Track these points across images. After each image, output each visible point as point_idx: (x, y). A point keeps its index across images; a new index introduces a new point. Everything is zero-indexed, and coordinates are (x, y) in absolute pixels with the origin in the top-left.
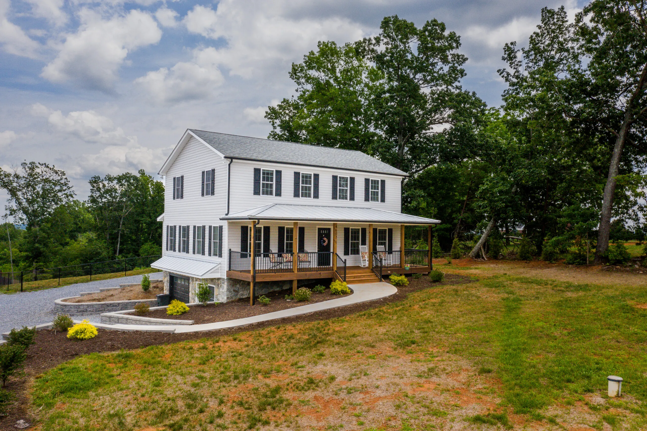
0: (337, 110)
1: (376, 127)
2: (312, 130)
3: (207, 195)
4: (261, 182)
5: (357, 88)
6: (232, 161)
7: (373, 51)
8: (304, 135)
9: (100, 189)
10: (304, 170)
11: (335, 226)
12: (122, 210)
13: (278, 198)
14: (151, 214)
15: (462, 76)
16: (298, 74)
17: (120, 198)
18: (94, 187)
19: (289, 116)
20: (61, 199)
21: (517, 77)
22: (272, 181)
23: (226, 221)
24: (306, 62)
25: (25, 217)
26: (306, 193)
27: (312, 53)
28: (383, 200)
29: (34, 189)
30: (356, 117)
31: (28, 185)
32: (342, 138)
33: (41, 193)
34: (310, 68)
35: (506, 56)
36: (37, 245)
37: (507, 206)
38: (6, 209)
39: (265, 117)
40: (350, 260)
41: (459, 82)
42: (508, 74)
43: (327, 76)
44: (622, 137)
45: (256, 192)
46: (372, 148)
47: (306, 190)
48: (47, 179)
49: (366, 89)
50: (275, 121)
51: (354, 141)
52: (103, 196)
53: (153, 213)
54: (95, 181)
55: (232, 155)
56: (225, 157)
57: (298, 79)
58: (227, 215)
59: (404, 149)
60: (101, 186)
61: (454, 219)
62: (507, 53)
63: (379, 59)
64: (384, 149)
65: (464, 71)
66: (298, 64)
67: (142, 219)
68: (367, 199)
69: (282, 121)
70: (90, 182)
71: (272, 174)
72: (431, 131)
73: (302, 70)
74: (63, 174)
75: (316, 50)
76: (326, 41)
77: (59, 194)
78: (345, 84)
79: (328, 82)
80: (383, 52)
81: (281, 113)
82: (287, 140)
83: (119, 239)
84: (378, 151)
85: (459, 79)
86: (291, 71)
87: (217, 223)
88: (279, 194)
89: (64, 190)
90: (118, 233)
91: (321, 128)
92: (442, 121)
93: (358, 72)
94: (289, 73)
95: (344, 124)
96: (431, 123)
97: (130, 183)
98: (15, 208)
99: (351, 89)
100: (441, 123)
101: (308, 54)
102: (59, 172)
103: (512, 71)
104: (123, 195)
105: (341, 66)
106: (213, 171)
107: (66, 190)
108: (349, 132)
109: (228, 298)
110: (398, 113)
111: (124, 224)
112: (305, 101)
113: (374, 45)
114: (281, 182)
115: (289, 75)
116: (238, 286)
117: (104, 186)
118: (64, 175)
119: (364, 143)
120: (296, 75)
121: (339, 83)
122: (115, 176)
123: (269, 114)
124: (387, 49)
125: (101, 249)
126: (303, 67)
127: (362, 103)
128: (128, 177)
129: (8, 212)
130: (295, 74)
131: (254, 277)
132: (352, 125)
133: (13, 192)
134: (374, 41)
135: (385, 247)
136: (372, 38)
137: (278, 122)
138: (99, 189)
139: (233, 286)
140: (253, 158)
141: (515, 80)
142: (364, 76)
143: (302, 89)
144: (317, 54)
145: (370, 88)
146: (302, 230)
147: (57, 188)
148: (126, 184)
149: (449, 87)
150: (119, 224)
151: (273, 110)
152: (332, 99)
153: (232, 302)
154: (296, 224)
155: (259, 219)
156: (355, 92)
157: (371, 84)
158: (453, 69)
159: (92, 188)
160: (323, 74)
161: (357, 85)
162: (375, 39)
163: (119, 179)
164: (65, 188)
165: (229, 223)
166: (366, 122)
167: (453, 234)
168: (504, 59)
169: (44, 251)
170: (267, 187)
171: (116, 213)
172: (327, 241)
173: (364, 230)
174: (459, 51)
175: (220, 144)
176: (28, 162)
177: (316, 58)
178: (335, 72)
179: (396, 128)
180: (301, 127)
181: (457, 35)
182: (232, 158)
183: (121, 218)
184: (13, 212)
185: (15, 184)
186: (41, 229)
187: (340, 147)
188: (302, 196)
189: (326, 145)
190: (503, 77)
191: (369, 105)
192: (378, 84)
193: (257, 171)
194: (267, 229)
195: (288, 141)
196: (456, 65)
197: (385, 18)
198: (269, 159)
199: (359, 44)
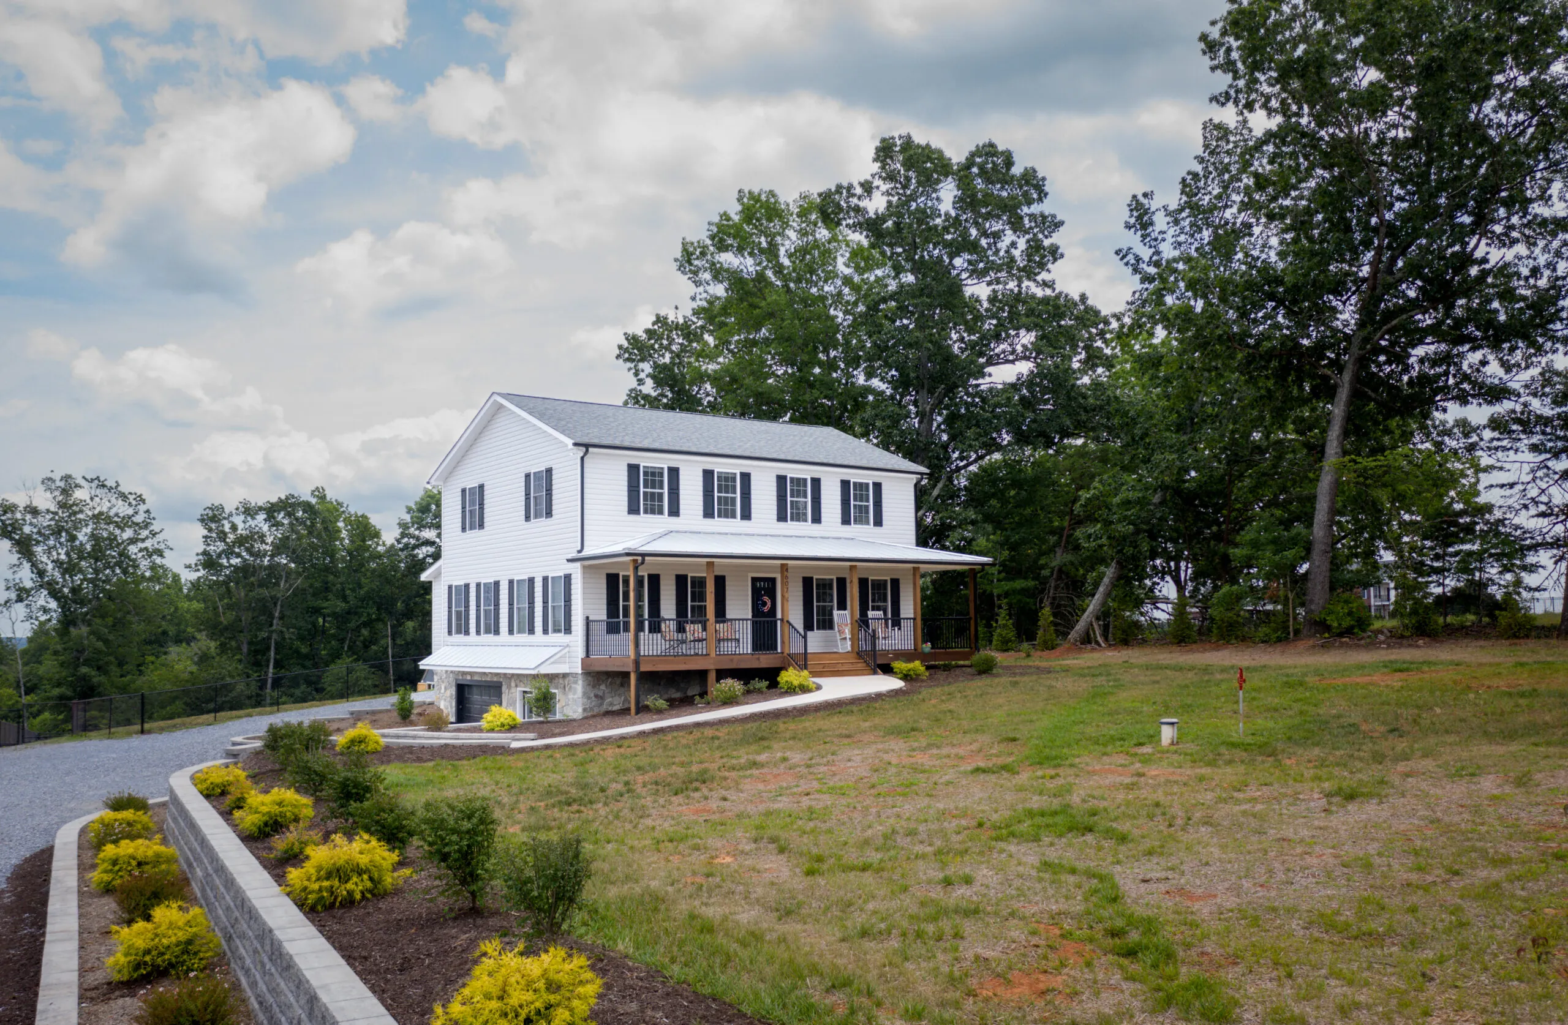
0: (784, 339)
1: (869, 375)
2: (727, 383)
3: (536, 517)
4: (642, 490)
5: (826, 288)
6: (587, 451)
7: (857, 210)
8: (708, 395)
9: (225, 534)
10: (721, 466)
11: (784, 568)
12: (277, 584)
13: (674, 519)
14: (348, 592)
15: (1055, 260)
16: (696, 262)
17: (272, 556)
18: (210, 530)
19: (672, 352)
20: (134, 560)
21: (1157, 264)
22: (662, 487)
23: (578, 565)
24: (712, 238)
25: (53, 604)
26: (726, 510)
27: (725, 216)
28: (878, 522)
29: (73, 538)
30: (826, 351)
31: (57, 532)
32: (795, 400)
33: (88, 547)
34: (722, 247)
35: (1132, 221)
36: (84, 670)
37: (1137, 532)
38: (8, 589)
39: (618, 357)
40: (816, 641)
41: (1049, 271)
42: (1138, 259)
43: (759, 264)
44: (1347, 385)
45: (633, 509)
46: (862, 420)
47: (726, 504)
48: (101, 513)
49: (846, 290)
50: (641, 365)
51: (822, 405)
52: (232, 553)
53: (353, 590)
54: (212, 518)
55: (586, 440)
56: (575, 444)
57: (696, 273)
58: (579, 552)
59: (932, 420)
60: (227, 527)
61: (1043, 567)
62: (1135, 214)
63: (873, 226)
64: (888, 422)
65: (1057, 248)
66: (695, 240)
67: (326, 604)
68: (846, 521)
69: (656, 366)
70: (202, 520)
71: (661, 474)
72: (987, 379)
73: (703, 254)
74: (141, 500)
75: (734, 211)
76: (756, 191)
77: (133, 549)
78: (798, 280)
79: (761, 277)
80: (881, 210)
81: (652, 347)
82: (670, 407)
83: (272, 654)
84: (873, 425)
85: (1050, 266)
86: (679, 255)
87: (559, 569)
88: (675, 512)
89: (143, 540)
90: (269, 638)
91: (748, 381)
92: (1011, 358)
93: (827, 255)
94: (676, 260)
95: (799, 370)
96: (990, 362)
97: (297, 519)
98: (28, 584)
99: (814, 290)
100: (1012, 362)
101: (717, 219)
102: (131, 497)
103: (1145, 253)
104: (280, 547)
105: (790, 241)
106: (549, 471)
107: (147, 538)
108: (811, 386)
109: (585, 710)
110: (916, 343)
111: (281, 618)
112: (711, 319)
113: (859, 198)
114: (678, 489)
115: (675, 265)
116: (603, 687)
117: (234, 528)
118: (144, 501)
119: (846, 410)
120: (691, 264)
121: (786, 279)
122: (260, 504)
123: (626, 350)
124: (889, 203)
125: (233, 677)
126: (706, 247)
127: (839, 320)
128: (292, 505)
129: (13, 596)
130: (690, 262)
131: (637, 663)
132: (817, 370)
133: (24, 547)
134: (859, 191)
135: (885, 613)
136: (856, 184)
137: (646, 367)
138: (223, 537)
139: (594, 687)
140: (626, 444)
141: (1152, 270)
142: (840, 261)
143: (704, 295)
144: (736, 218)
145: (856, 288)
146: (720, 581)
147: (128, 533)
148: (286, 522)
149: (1026, 283)
150: (271, 616)
151: (633, 340)
152: (772, 315)
153: (594, 716)
154: (710, 565)
155: (643, 555)
156: (823, 298)
157: (857, 279)
158: (1035, 247)
159: (205, 532)
160: (750, 261)
161: (826, 281)
162: (862, 185)
163: (271, 511)
164: (145, 533)
165: (584, 567)
166: (847, 365)
167: (1041, 601)
168: (1128, 227)
169: (100, 684)
170: (653, 500)
171: (265, 592)
172: (769, 604)
173: (842, 582)
174: (1045, 207)
175: (560, 420)
176: (57, 476)
177: (735, 224)
178: (777, 256)
179: (912, 375)
180: (701, 377)
181: (1040, 175)
182: (587, 446)
183: (275, 604)
184: (23, 595)
185: (27, 529)
186: (92, 633)
187: (792, 420)
188: (719, 516)
189: (760, 416)
190: (1127, 264)
191: (855, 325)
192: (872, 278)
193: (633, 469)
194: (655, 580)
195: (673, 409)
196: (1040, 236)
197: (883, 140)
198: (656, 446)
199: (826, 196)
